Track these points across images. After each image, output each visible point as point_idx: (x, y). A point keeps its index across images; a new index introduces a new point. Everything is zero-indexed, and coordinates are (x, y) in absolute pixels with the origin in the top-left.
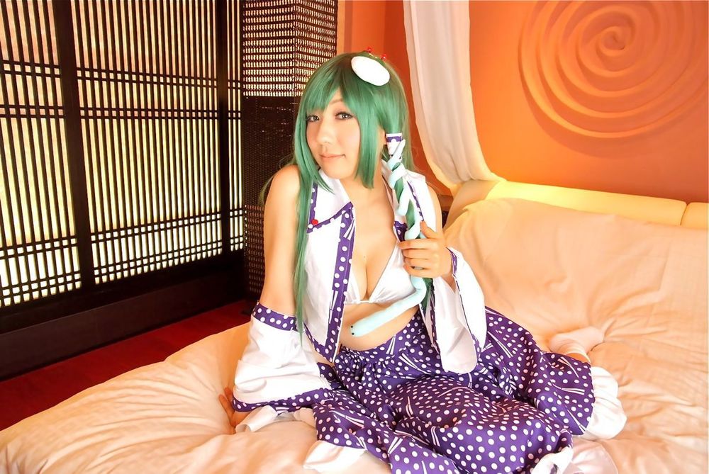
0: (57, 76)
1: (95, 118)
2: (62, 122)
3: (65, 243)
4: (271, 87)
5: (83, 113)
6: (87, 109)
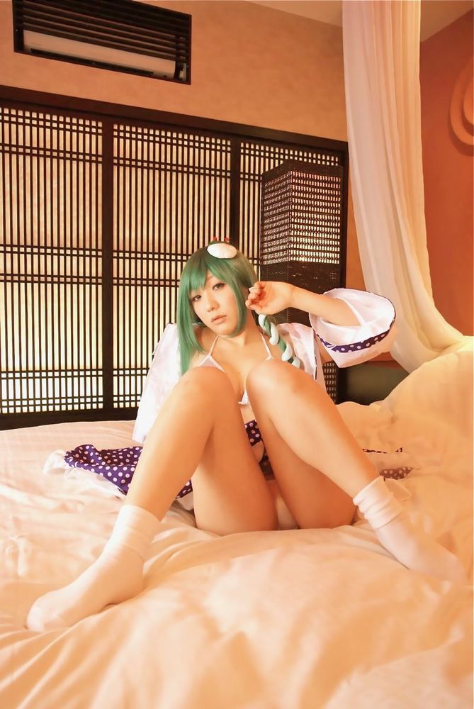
0: (100, 257)
1: (124, 285)
2: (100, 287)
3: (94, 373)
4: (276, 255)
5: (115, 281)
6: (118, 278)
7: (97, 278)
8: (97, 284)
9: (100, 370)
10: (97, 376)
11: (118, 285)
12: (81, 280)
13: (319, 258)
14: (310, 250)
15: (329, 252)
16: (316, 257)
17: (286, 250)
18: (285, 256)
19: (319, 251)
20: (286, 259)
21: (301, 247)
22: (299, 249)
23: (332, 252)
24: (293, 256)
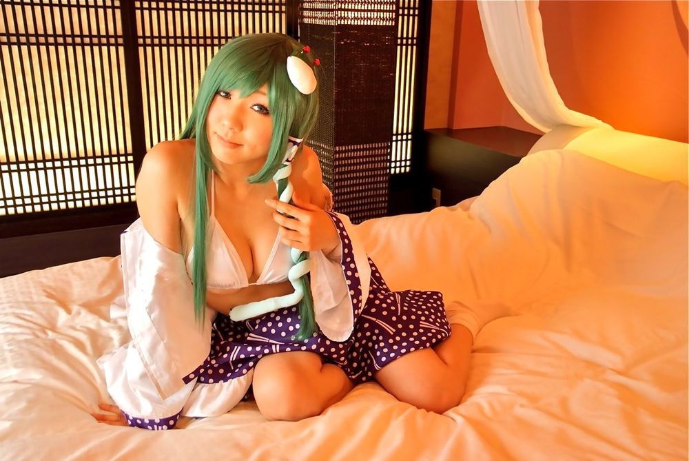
0: (117, 8)
1: (153, 45)
2: (121, 49)
3: (123, 159)
4: (319, 14)
5: (141, 41)
6: (144, 37)
7: (116, 36)
8: (117, 45)
9: (130, 155)
10: (127, 162)
11: (145, 45)
12: (96, 40)
13: (371, 19)
14: (361, 11)
15: (384, 11)
16: (368, 18)
17: (332, 10)
18: (331, 18)
19: (371, 11)
20: (332, 23)
21: (350, 8)
22: (348, 10)
23: (386, 11)
24: (341, 18)
